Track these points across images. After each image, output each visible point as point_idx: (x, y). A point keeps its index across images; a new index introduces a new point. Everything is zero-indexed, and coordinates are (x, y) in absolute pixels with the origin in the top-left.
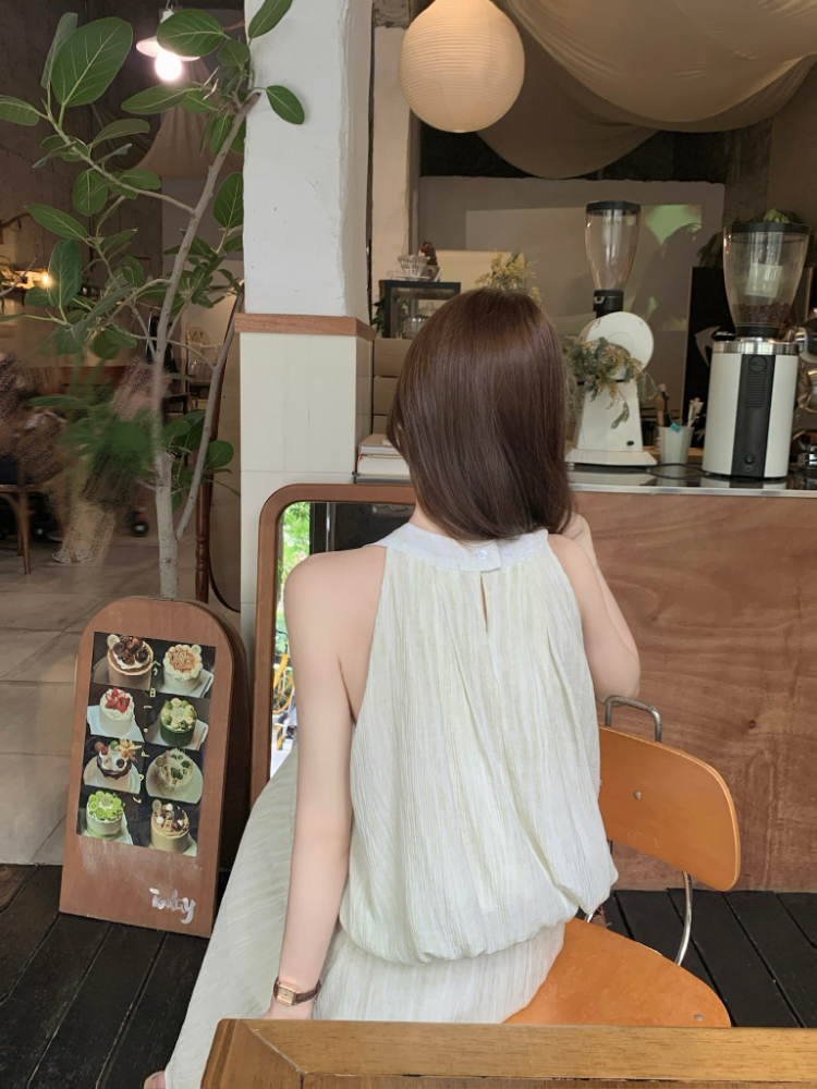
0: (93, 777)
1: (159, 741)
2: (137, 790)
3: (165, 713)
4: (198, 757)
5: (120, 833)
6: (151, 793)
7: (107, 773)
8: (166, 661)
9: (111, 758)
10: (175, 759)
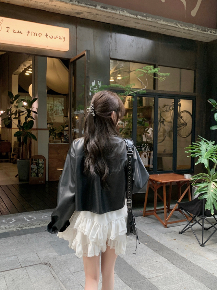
0: (32, 171)
1: (39, 167)
2: (37, 172)
3: (39, 165)
4: (43, 168)
5: (35, 176)
6: (38, 172)
7: (34, 171)
8: (39, 160)
9: (34, 170)
10: (41, 169)
